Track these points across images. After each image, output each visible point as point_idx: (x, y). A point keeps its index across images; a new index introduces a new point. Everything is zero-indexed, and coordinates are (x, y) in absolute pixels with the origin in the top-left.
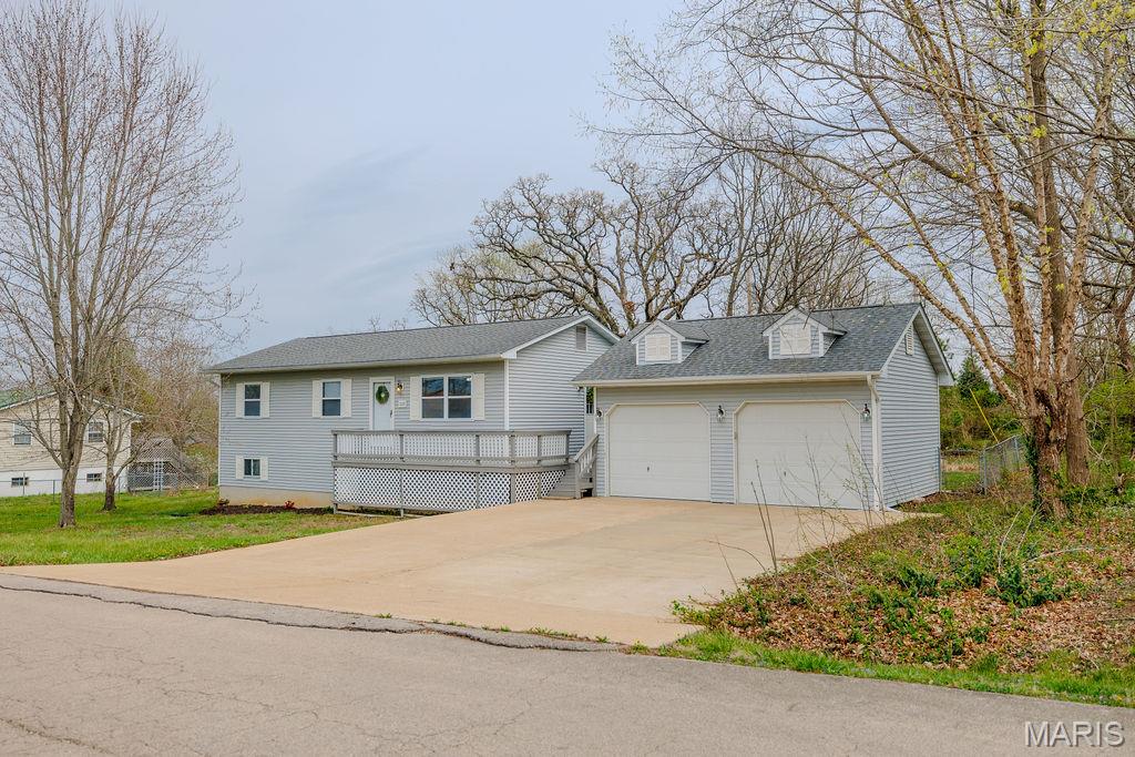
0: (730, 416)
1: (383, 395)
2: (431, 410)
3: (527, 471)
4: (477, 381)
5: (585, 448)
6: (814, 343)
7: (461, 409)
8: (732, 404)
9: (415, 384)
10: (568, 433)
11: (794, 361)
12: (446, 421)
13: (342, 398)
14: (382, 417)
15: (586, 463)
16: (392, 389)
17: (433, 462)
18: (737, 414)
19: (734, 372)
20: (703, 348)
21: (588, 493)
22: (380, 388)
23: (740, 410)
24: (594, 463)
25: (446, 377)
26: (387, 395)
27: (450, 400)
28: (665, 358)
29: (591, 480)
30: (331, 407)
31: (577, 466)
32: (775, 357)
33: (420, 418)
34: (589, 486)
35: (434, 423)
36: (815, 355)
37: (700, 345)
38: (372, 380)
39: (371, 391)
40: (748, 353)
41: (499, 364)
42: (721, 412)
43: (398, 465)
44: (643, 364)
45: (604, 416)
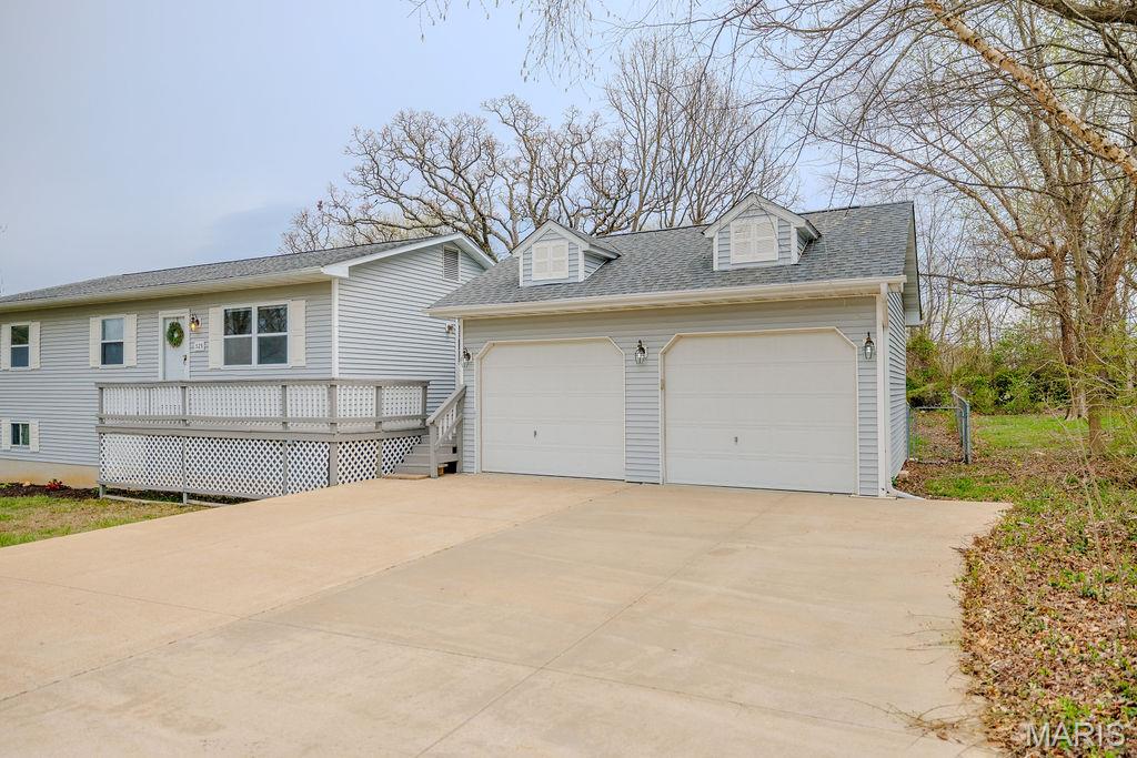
0: (655, 355)
1: (176, 335)
2: (235, 355)
3: (357, 438)
4: (296, 311)
5: (447, 402)
6: (783, 245)
7: (273, 351)
8: (657, 338)
9: (215, 317)
10: (425, 385)
11: (752, 271)
12: (255, 369)
13: (125, 340)
14: (175, 364)
15: (446, 425)
16: (186, 325)
17: (224, 426)
18: (665, 353)
19: (663, 288)
20: (614, 263)
21: (451, 468)
22: (172, 325)
23: (669, 349)
24: (460, 425)
25: (254, 307)
26: (181, 333)
27: (260, 339)
28: (561, 275)
29: (455, 450)
30: (111, 353)
31: (432, 431)
32: (724, 268)
33: (222, 366)
34: (452, 458)
35: (238, 371)
36: (787, 262)
37: (609, 260)
38: (163, 314)
39: (161, 329)
40: (680, 266)
41: (322, 287)
42: (642, 350)
43: (179, 430)
44: (529, 284)
45: (475, 359)
